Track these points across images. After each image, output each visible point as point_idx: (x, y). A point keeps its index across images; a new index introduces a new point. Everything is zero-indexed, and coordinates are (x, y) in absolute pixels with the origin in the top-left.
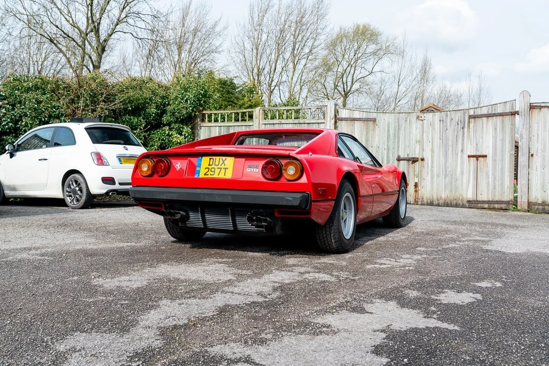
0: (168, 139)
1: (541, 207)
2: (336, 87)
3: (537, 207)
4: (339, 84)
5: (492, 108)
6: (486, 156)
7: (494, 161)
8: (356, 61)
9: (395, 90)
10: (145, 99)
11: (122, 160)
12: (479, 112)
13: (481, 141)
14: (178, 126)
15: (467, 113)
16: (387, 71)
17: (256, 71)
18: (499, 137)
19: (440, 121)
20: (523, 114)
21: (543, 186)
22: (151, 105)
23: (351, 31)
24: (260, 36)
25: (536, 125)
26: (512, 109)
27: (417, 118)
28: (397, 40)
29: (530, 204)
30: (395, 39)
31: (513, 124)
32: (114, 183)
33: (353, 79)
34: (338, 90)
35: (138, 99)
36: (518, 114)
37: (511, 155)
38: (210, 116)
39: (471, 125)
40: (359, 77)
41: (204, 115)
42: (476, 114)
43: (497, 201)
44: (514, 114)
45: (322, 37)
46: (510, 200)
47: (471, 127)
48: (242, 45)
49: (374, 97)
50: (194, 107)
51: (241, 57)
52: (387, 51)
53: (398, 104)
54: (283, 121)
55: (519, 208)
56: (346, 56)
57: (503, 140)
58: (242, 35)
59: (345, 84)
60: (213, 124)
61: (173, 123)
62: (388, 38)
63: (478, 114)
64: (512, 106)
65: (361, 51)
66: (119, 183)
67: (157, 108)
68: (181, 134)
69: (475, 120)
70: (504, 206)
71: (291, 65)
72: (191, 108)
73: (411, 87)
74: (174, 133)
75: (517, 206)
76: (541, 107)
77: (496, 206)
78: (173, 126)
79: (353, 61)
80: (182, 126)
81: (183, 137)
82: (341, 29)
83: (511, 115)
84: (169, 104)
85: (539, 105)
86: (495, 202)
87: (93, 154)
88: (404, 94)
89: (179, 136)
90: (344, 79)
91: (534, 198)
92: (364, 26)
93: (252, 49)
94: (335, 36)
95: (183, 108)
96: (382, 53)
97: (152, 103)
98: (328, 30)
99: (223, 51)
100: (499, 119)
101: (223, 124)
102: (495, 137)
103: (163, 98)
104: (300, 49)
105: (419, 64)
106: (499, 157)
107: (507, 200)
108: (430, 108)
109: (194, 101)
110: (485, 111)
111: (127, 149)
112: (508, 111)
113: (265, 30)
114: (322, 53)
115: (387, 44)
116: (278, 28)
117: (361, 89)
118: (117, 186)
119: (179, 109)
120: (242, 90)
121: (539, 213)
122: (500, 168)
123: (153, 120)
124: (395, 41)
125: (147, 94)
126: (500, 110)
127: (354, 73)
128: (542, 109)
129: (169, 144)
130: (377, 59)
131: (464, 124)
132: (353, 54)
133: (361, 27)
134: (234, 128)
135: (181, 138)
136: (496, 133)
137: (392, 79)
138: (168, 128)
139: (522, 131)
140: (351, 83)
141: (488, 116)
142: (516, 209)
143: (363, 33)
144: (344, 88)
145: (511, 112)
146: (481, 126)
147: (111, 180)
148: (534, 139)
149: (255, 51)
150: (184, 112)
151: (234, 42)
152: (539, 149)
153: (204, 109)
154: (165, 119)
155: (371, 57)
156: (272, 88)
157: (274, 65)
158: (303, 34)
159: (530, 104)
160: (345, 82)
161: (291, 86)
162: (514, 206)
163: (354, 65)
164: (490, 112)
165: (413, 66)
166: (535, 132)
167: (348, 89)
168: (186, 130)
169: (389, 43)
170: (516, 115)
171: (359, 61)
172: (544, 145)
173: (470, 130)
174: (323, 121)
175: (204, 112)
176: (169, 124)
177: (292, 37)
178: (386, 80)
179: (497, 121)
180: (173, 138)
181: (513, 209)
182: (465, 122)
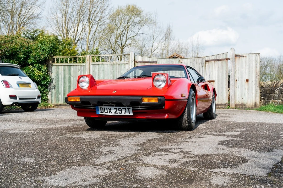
0: (32, 73)
1: (241, 106)
2: (116, 41)
3: (239, 106)
4: (118, 41)
5: (217, 56)
6: (214, 81)
7: (218, 83)
8: (128, 27)
9: (151, 45)
10: (16, 49)
11: (19, 85)
12: (210, 58)
13: (211, 74)
14: (38, 66)
15: (204, 59)
16: (146, 33)
17: (65, 31)
18: (220, 71)
19: (191, 63)
20: (232, 60)
21: (242, 95)
22: (20, 53)
23: (125, 8)
24: (67, 9)
25: (238, 65)
26: (227, 57)
27: (179, 61)
28: (152, 15)
29: (236, 105)
30: (151, 15)
31: (227, 65)
32: (16, 99)
33: (126, 38)
34: (117, 44)
35: (12, 49)
36: (229, 60)
37: (226, 80)
38: (58, 59)
39: (207, 65)
40: (130, 37)
41: (54, 59)
42: (209, 59)
43: (220, 104)
44: (227, 59)
45: (107, 12)
46: (226, 103)
47: (206, 66)
48: (55, 14)
49: (139, 49)
50: (48, 54)
51: (55, 22)
52: (146, 22)
53: (153, 53)
54: (104, 63)
55: (231, 107)
56: (122, 24)
57: (222, 73)
58: (55, 8)
59: (122, 41)
60: (59, 64)
61: (35, 63)
62: (147, 14)
63: (210, 59)
64: (226, 56)
65: (131, 21)
66: (19, 98)
67: (24, 54)
68: (40, 70)
69: (208, 63)
70: (223, 106)
71: (88, 28)
72: (46, 55)
73: (160, 43)
74: (36, 70)
75: (229, 106)
76: (240, 56)
77: (220, 106)
78: (35, 65)
79: (127, 27)
80: (40, 65)
81: (41, 72)
82: (118, 7)
83: (226, 60)
84: (31, 52)
85: (239, 55)
86: (219, 104)
87: (2, 82)
88: (157, 47)
89: (39, 71)
90: (122, 38)
91: (237, 101)
92: (133, 6)
93: (63, 17)
94: (115, 12)
95: (42, 54)
96: (143, 22)
97: (21, 51)
98: (110, 7)
99: (42, 17)
100: (220, 62)
101: (66, 64)
102: (218, 71)
103: (27, 48)
104: (93, 18)
105: (165, 30)
106: (220, 82)
107: (225, 103)
108: (175, 56)
109: (48, 50)
110: (213, 58)
111: (21, 79)
112: (224, 58)
113: (70, 5)
114: (107, 21)
115: (147, 18)
116: (79, 5)
117: (132, 44)
118: (18, 100)
119: (39, 55)
120: (63, 43)
121: (240, 109)
122: (221, 87)
123: (22, 61)
124: (151, 16)
125: (17, 46)
126: (220, 57)
127: (127, 34)
128: (241, 57)
129: (33, 76)
130: (141, 26)
131: (203, 65)
132: (126, 22)
133: (131, 7)
134: (74, 67)
135: (40, 73)
136: (219, 69)
137: (149, 38)
138: (32, 66)
139: (231, 68)
140: (125, 40)
141: (215, 60)
142: (229, 108)
143: (132, 10)
144: (121, 43)
145: (226, 59)
146: (211, 66)
147: (15, 97)
148: (237, 72)
149: (64, 18)
150: (43, 57)
151: (50, 12)
152: (240, 77)
153: (54, 55)
154: (29, 61)
155: (137, 25)
156: (76, 42)
157: (76, 28)
158: (95, 9)
159: (235, 54)
160: (122, 39)
161: (88, 41)
162: (228, 106)
163: (127, 29)
164: (216, 59)
165: (161, 31)
166: (237, 69)
167: (124, 43)
168: (44, 68)
169: (147, 17)
170: (228, 60)
171: (130, 27)
172: (242, 75)
173: (206, 68)
174: (127, 63)
175: (55, 57)
176: (32, 64)
177: (88, 11)
178: (146, 38)
179: (219, 63)
180: (35, 73)
181: (228, 108)
182: (203, 63)
